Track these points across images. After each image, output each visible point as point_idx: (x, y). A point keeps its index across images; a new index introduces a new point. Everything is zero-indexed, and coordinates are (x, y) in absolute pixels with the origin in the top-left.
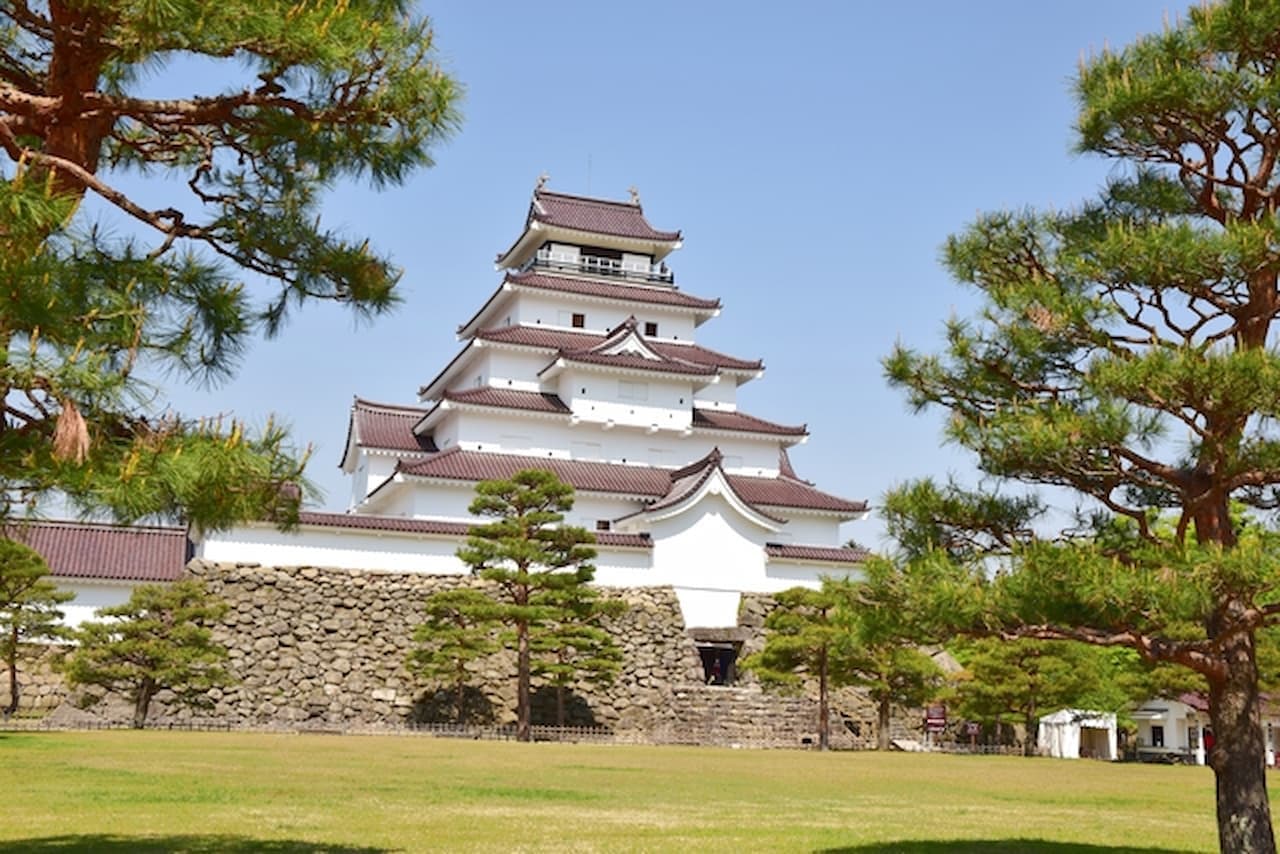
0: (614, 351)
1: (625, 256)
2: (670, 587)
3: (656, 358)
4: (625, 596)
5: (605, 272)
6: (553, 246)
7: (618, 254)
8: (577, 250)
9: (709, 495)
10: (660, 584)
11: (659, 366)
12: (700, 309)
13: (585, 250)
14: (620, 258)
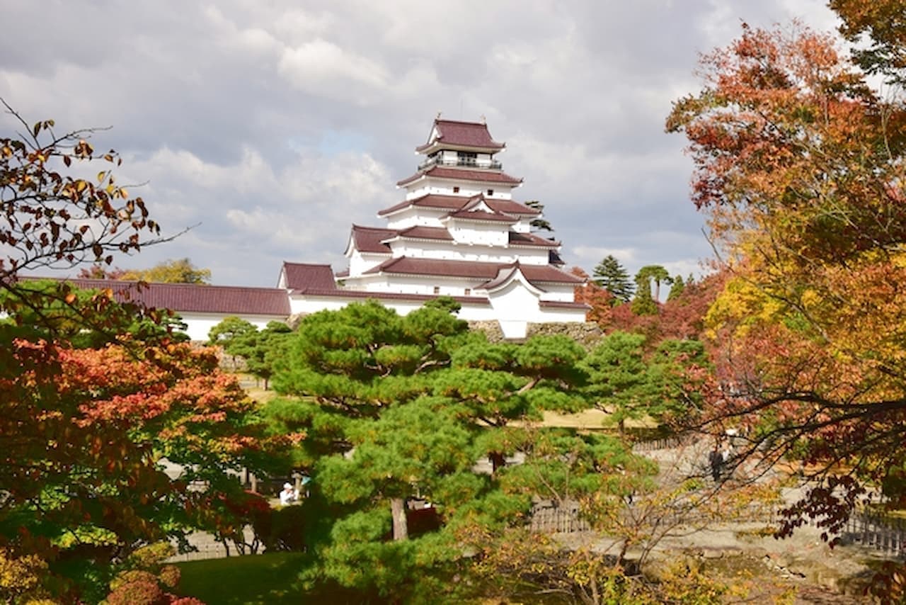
0: (473, 210)
1: (479, 156)
2: (496, 321)
3: (492, 212)
4: (477, 324)
5: (468, 165)
6: (445, 152)
7: (474, 154)
8: (455, 153)
9: (514, 281)
10: (492, 319)
11: (493, 217)
12: (512, 183)
13: (460, 153)
14: (476, 157)
